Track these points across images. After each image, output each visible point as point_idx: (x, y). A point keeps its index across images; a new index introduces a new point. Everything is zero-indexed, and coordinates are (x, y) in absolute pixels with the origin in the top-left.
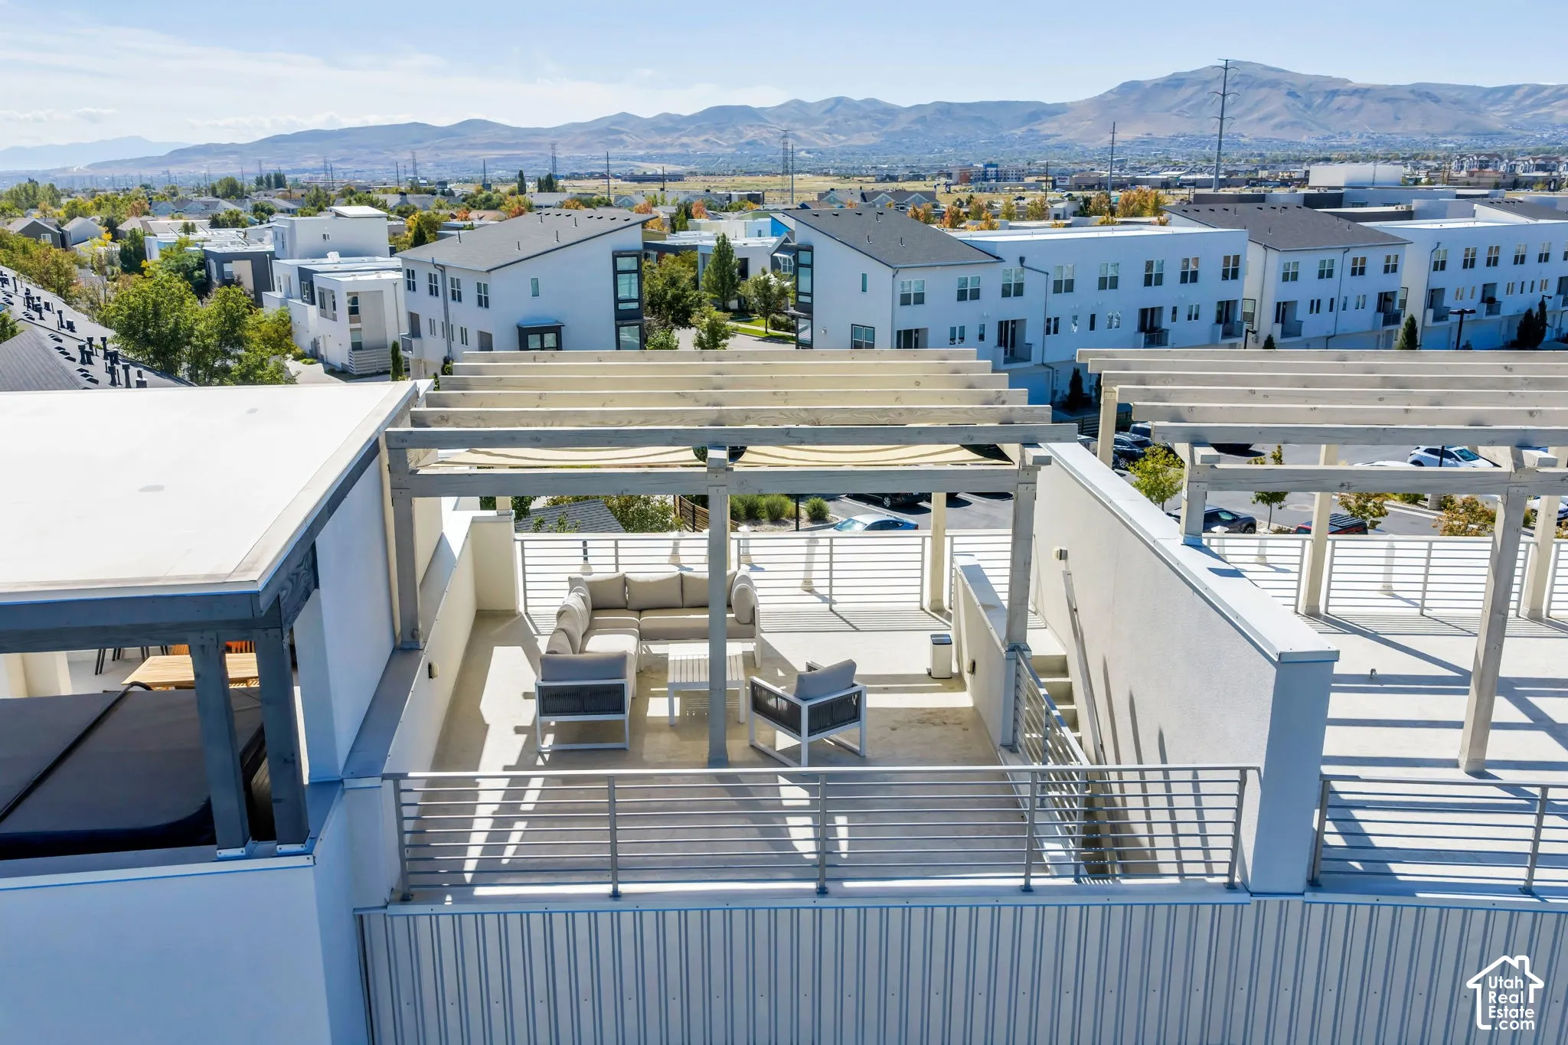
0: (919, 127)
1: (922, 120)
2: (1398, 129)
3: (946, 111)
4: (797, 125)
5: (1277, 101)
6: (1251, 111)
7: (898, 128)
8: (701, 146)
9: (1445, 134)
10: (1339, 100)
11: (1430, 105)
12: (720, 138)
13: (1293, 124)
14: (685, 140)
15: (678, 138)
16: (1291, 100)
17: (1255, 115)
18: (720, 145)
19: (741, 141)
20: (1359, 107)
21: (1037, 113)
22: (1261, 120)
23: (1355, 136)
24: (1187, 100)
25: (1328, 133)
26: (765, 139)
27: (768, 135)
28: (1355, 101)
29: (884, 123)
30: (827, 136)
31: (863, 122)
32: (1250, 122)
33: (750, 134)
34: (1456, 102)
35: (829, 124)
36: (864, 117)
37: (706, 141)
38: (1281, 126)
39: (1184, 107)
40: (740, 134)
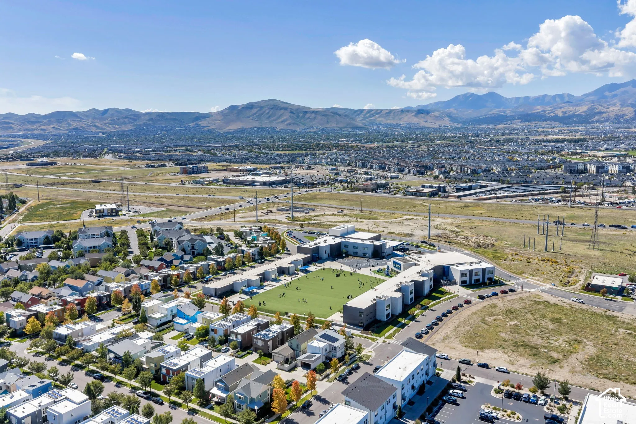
0: (150, 122)
1: (151, 119)
2: (329, 126)
3: (161, 116)
4: (96, 120)
5: (287, 115)
6: (278, 118)
7: (141, 123)
8: (51, 130)
9: (344, 128)
10: (308, 115)
11: (338, 117)
12: (60, 126)
13: (293, 124)
14: (43, 127)
15: (40, 126)
16: (292, 115)
17: (280, 120)
18: (60, 130)
19: (70, 128)
20: (315, 118)
21: (199, 117)
22: (283, 122)
23: (315, 128)
24: (255, 114)
25: (306, 127)
26: (82, 127)
27: (84, 126)
28: (313, 115)
29: (135, 120)
30: (110, 126)
31: (126, 120)
32: (278, 123)
33: (74, 125)
34: (345, 116)
35: (111, 120)
36: (126, 118)
37: (54, 128)
38: (289, 124)
39: (255, 116)
40: (70, 125)
